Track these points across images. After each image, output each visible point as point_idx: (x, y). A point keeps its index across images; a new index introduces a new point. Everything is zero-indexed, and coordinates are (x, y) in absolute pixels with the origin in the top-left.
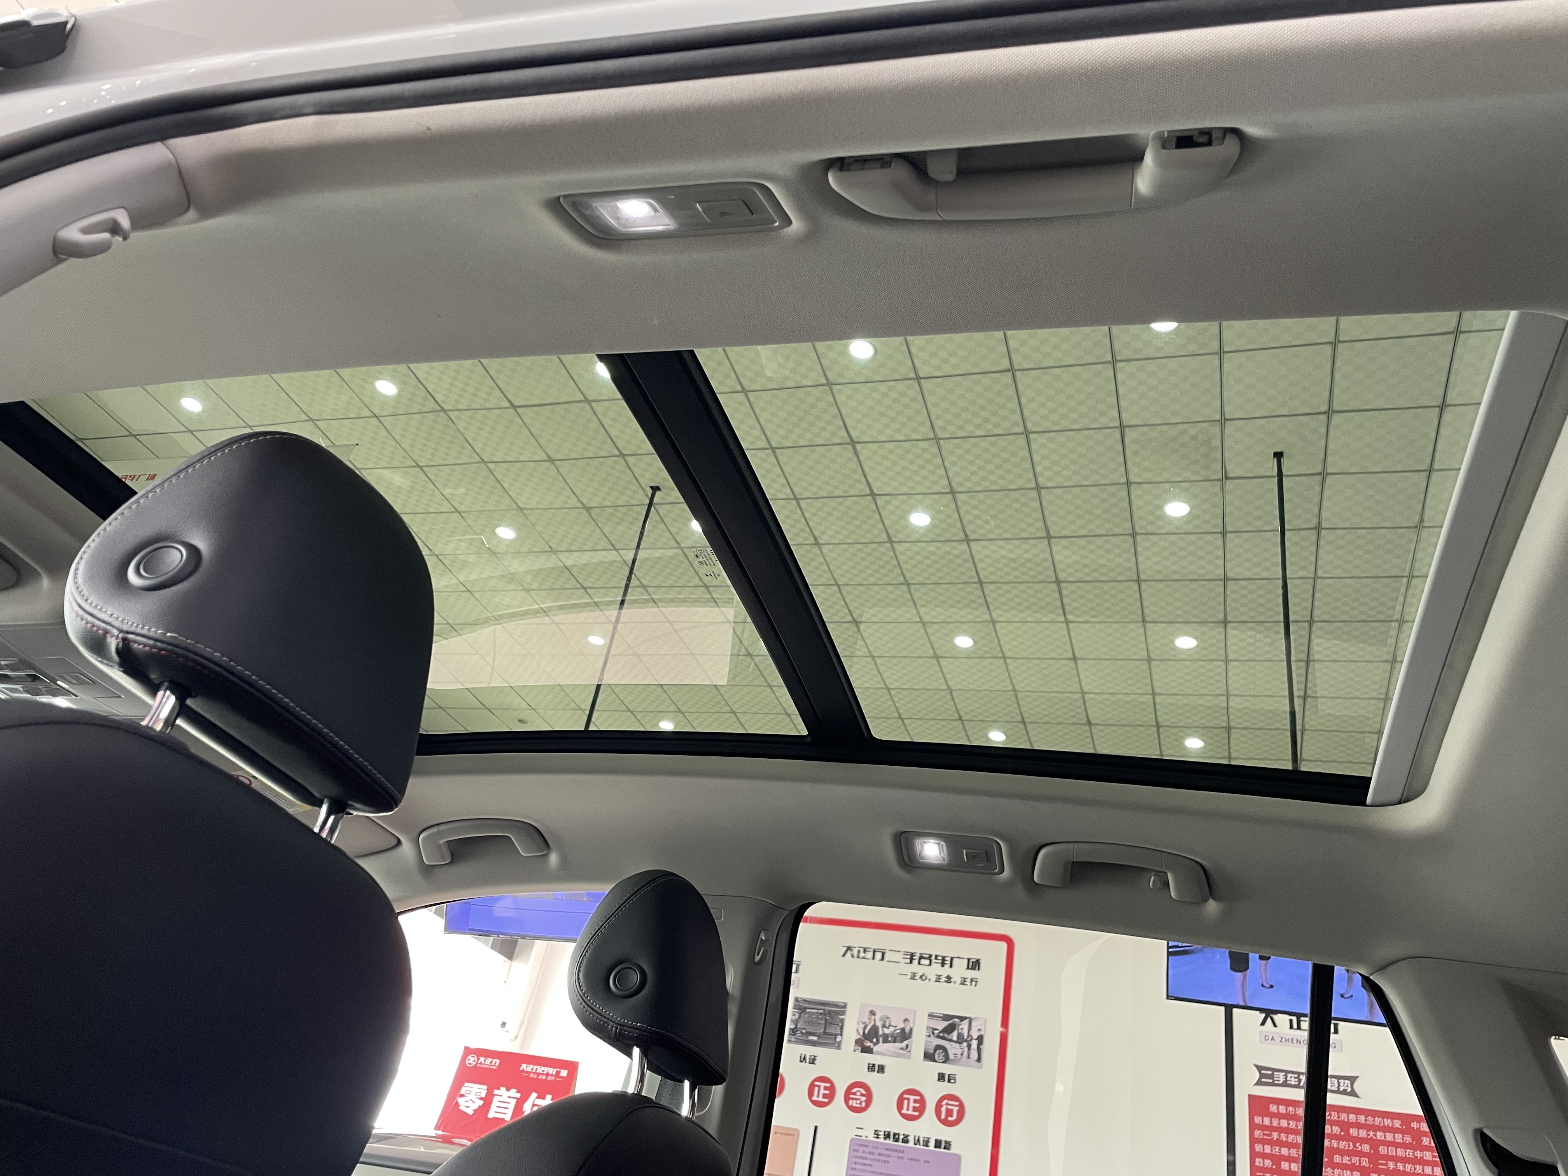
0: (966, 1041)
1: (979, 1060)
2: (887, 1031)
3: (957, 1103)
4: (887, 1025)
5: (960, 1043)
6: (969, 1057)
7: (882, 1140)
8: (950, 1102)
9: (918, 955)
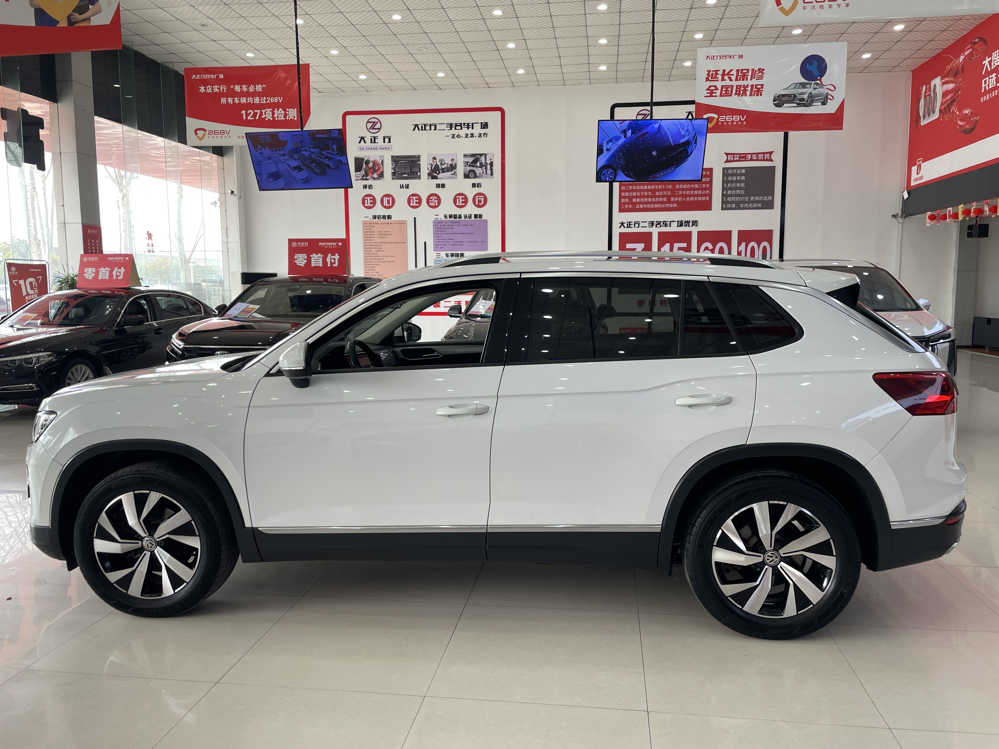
0: (484, 166)
1: (492, 174)
2: (443, 167)
3: (483, 196)
4: (443, 163)
5: (481, 167)
6: (486, 174)
7: (448, 219)
8: (479, 197)
9: (454, 124)
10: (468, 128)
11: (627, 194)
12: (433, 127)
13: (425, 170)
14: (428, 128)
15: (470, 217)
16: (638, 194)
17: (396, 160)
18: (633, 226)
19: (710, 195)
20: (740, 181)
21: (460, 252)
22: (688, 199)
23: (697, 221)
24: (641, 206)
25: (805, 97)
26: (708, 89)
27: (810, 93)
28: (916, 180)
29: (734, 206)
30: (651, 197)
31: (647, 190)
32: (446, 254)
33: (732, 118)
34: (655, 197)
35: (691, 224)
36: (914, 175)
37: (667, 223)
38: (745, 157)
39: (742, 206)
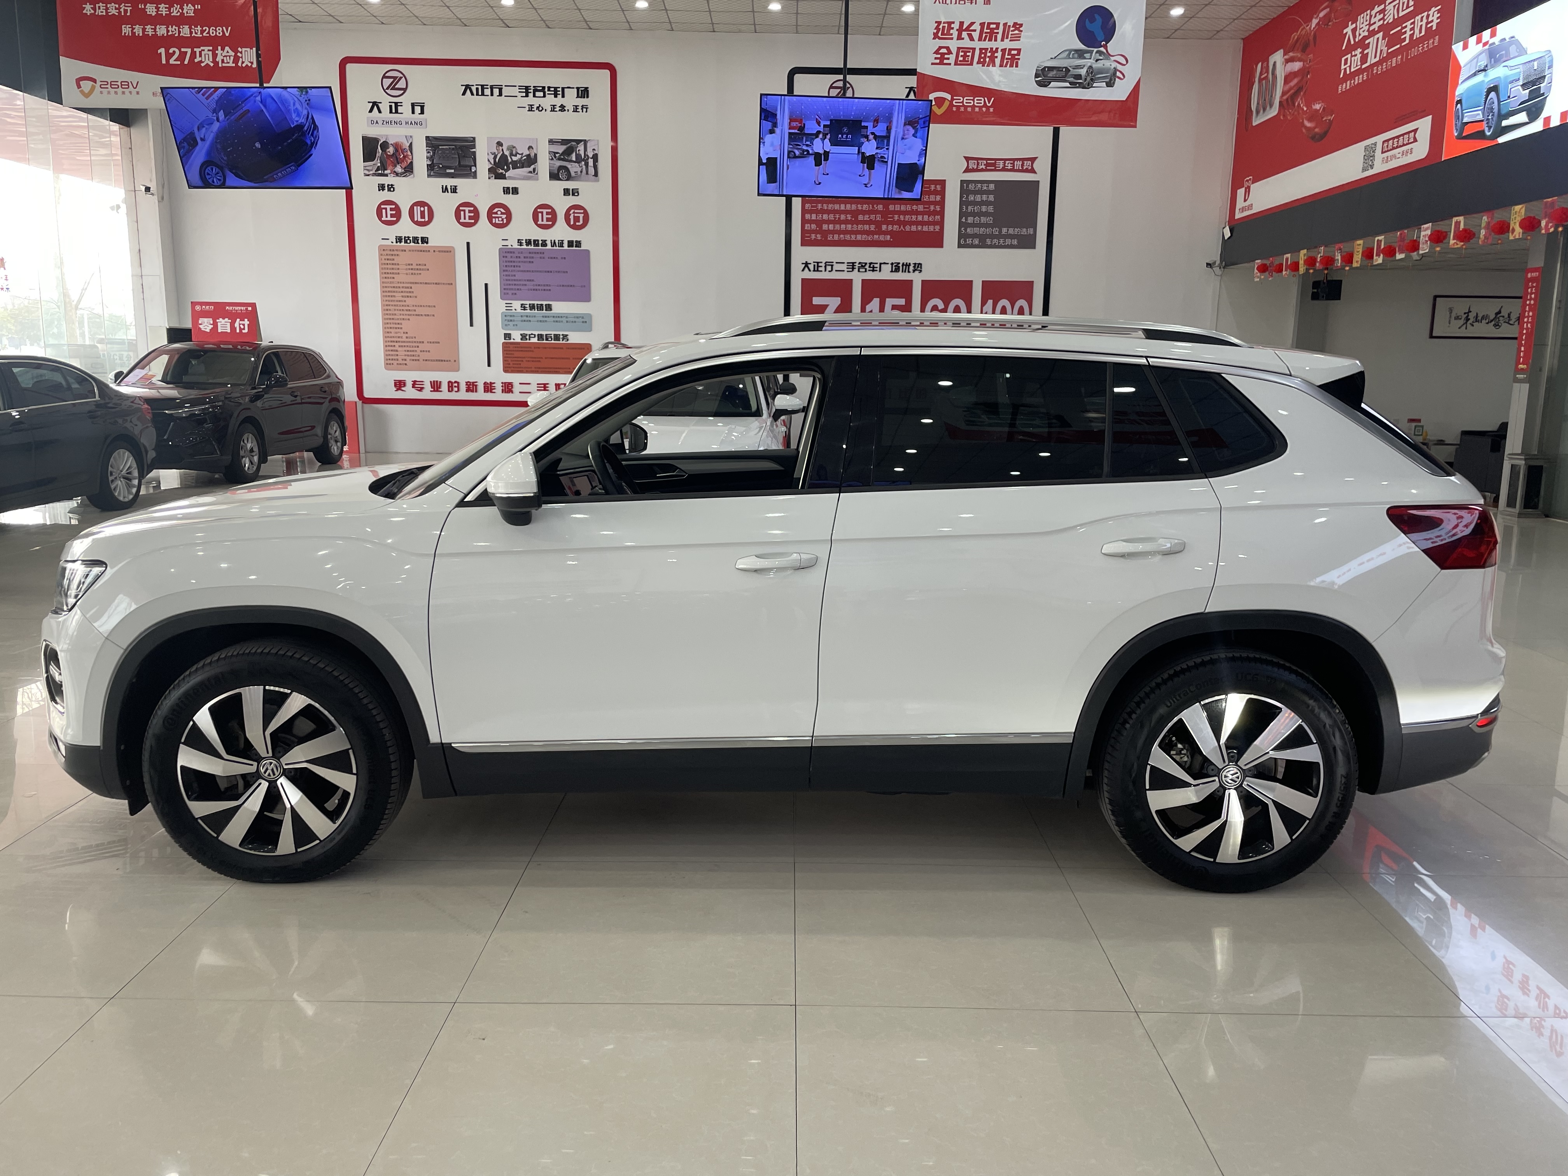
0: (583, 160)
1: (596, 175)
2: (514, 158)
3: (582, 211)
4: (514, 153)
5: (579, 163)
6: (587, 173)
7: (525, 247)
8: (576, 211)
9: (532, 88)
10: (556, 97)
11: (814, 217)
12: (496, 91)
13: (483, 164)
14: (487, 92)
15: (561, 244)
16: (831, 217)
17: (433, 143)
18: (823, 269)
19: (941, 223)
20: (987, 203)
21: (544, 303)
22: (908, 228)
23: (921, 264)
24: (836, 237)
25: (1083, 72)
26: (936, 52)
27: (1091, 67)
28: (1243, 209)
29: (976, 242)
30: (851, 223)
31: (845, 212)
32: (522, 305)
33: (973, 100)
34: (858, 222)
35: (911, 268)
36: (1240, 203)
37: (876, 266)
38: (994, 165)
39: (988, 242)
